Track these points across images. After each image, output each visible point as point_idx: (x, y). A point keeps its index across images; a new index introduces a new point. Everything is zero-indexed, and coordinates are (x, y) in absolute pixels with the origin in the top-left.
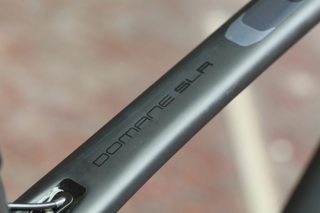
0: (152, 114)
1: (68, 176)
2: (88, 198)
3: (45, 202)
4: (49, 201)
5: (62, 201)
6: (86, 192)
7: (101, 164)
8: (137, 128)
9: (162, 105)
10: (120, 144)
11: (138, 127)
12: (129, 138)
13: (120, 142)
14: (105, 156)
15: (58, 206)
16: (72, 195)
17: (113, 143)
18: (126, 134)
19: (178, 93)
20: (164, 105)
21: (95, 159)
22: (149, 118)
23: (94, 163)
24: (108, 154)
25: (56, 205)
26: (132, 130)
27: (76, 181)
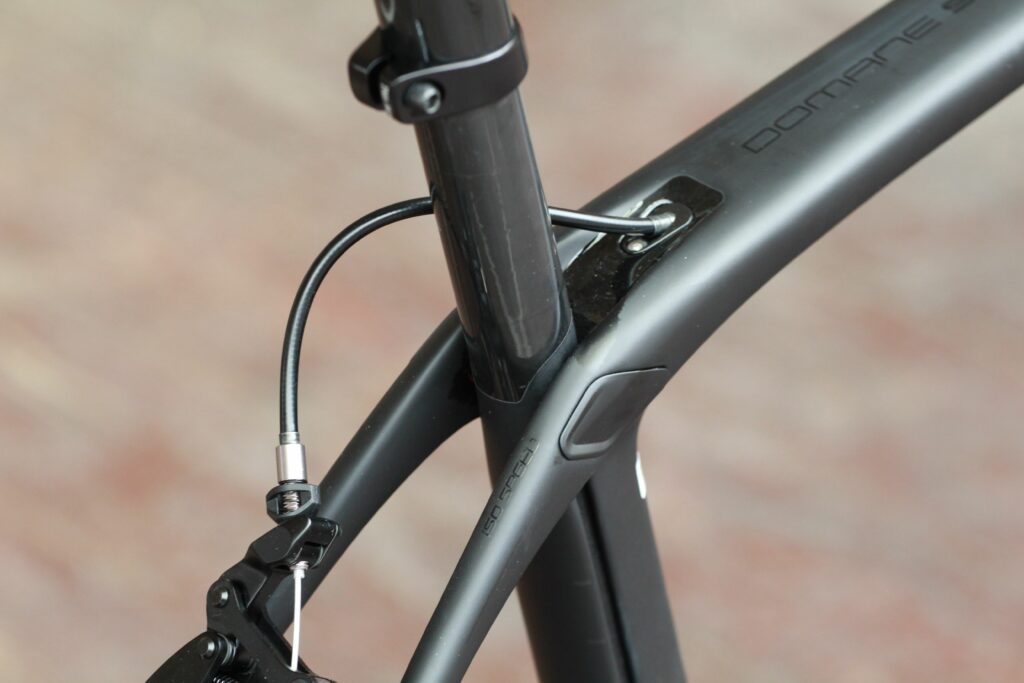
0: (885, 54)
1: (684, 171)
2: (726, 212)
3: (636, 216)
4: (644, 215)
5: (668, 220)
6: (723, 201)
7: (761, 149)
8: (849, 80)
9: (911, 36)
10: (807, 110)
11: (849, 78)
12: (829, 98)
13: (808, 107)
14: (772, 133)
15: (657, 230)
16: (692, 209)
17: (791, 107)
18: (823, 91)
19: (949, 13)
20: (917, 35)
21: (748, 137)
22: (878, 60)
23: (745, 146)
24: (777, 128)
25: (652, 228)
26: (838, 84)
27: (700, 181)
